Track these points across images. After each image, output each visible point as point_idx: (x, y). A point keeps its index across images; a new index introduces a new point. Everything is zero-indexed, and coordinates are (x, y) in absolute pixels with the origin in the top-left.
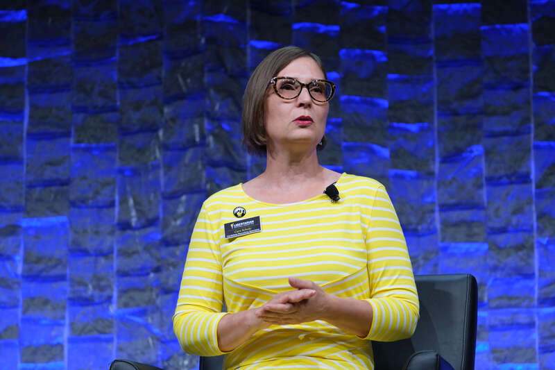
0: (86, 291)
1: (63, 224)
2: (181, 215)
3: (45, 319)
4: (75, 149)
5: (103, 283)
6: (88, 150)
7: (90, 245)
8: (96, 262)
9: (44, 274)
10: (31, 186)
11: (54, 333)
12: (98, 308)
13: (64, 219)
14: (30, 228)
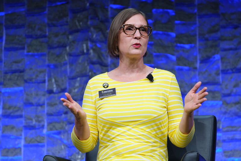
0: (32, 122)
1: (21, 91)
2: (77, 87)
3: (13, 136)
4: (27, 55)
5: (40, 119)
6: (33, 55)
7: (34, 101)
8: (37, 109)
9: (12, 114)
10: (6, 73)
11: (17, 142)
12: (38, 131)
13: (21, 88)
14: (6, 92)
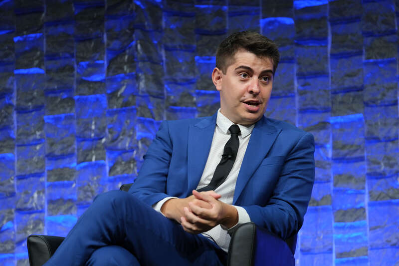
0: (380, 168)
1: (360, 120)
3: (351, 189)
4: (366, 64)
5: (392, 162)
6: (376, 63)
7: (381, 135)
8: (385, 146)
9: (348, 156)
10: (335, 93)
11: (357, 200)
12: (389, 180)
13: (360, 116)
14: (336, 123)
